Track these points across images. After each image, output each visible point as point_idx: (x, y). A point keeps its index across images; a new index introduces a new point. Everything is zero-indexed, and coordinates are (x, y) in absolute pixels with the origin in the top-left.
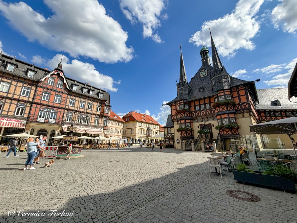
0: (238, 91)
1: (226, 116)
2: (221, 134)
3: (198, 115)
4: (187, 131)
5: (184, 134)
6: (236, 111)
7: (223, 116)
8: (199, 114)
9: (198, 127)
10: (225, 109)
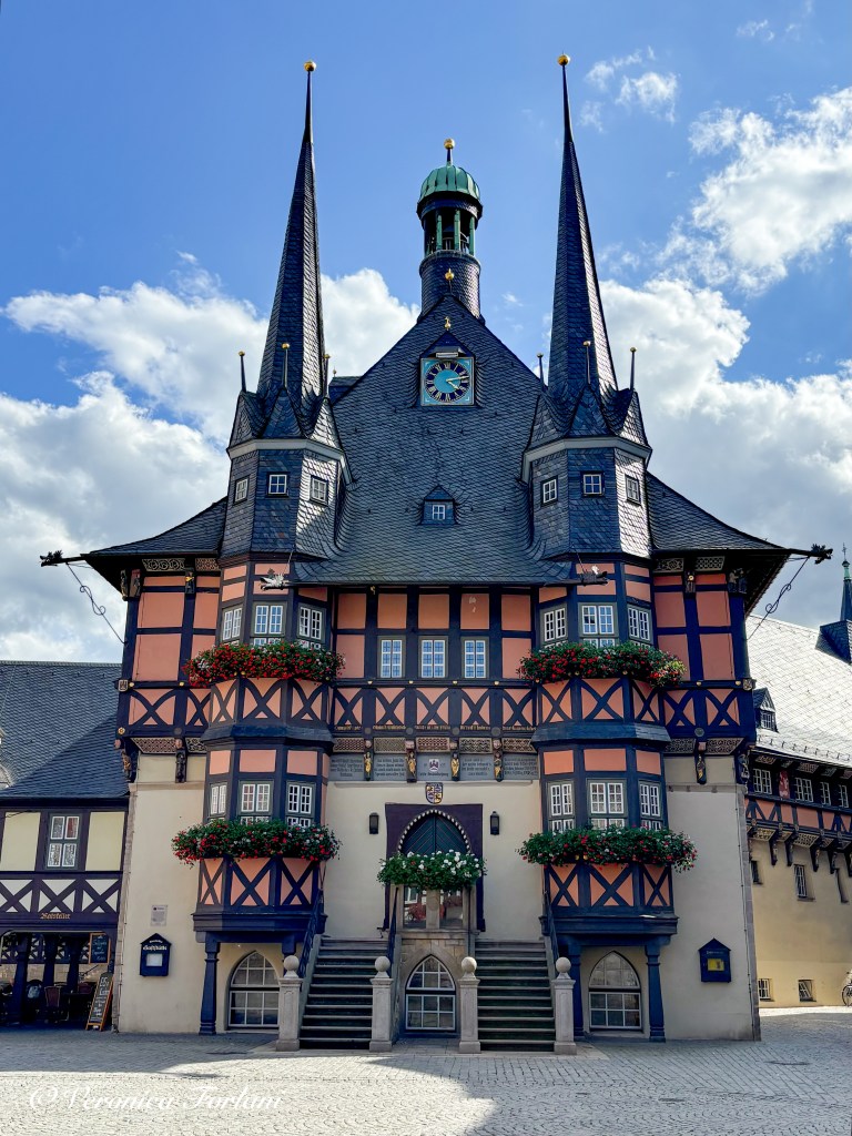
0: (689, 589)
1: (614, 759)
2: (564, 902)
3: (390, 714)
4: (286, 861)
5: (250, 888)
6: (673, 730)
7: (595, 759)
8: (400, 712)
9: (374, 830)
10: (617, 703)
